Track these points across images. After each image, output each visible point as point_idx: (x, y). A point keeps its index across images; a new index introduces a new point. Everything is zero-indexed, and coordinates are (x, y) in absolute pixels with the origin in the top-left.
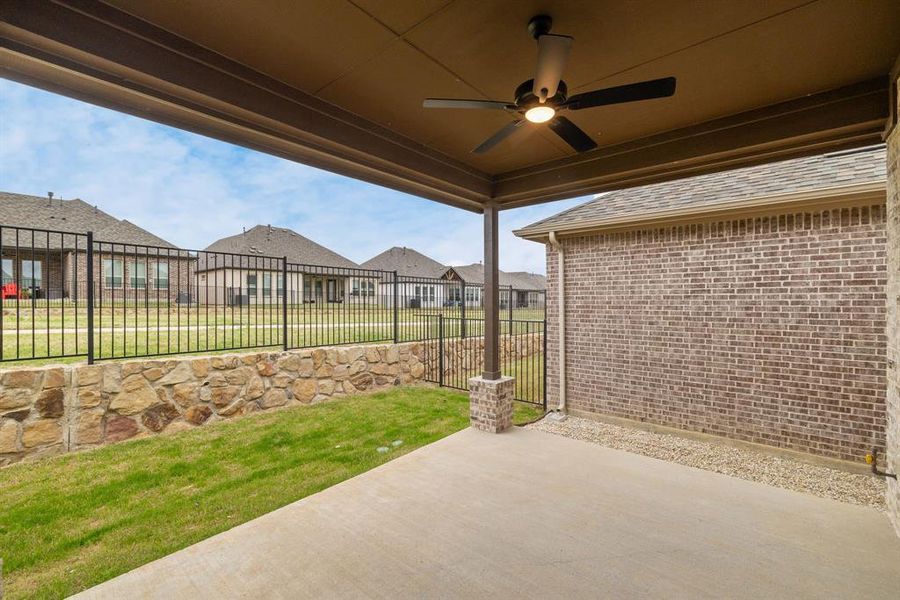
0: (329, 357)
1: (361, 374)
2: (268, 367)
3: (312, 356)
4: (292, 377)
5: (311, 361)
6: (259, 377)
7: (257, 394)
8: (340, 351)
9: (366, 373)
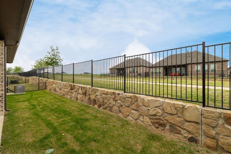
0: (138, 100)
1: (157, 117)
2: (115, 97)
3: (130, 97)
4: (122, 104)
5: (130, 100)
6: (113, 100)
7: (111, 105)
8: (145, 99)
9: (161, 118)
